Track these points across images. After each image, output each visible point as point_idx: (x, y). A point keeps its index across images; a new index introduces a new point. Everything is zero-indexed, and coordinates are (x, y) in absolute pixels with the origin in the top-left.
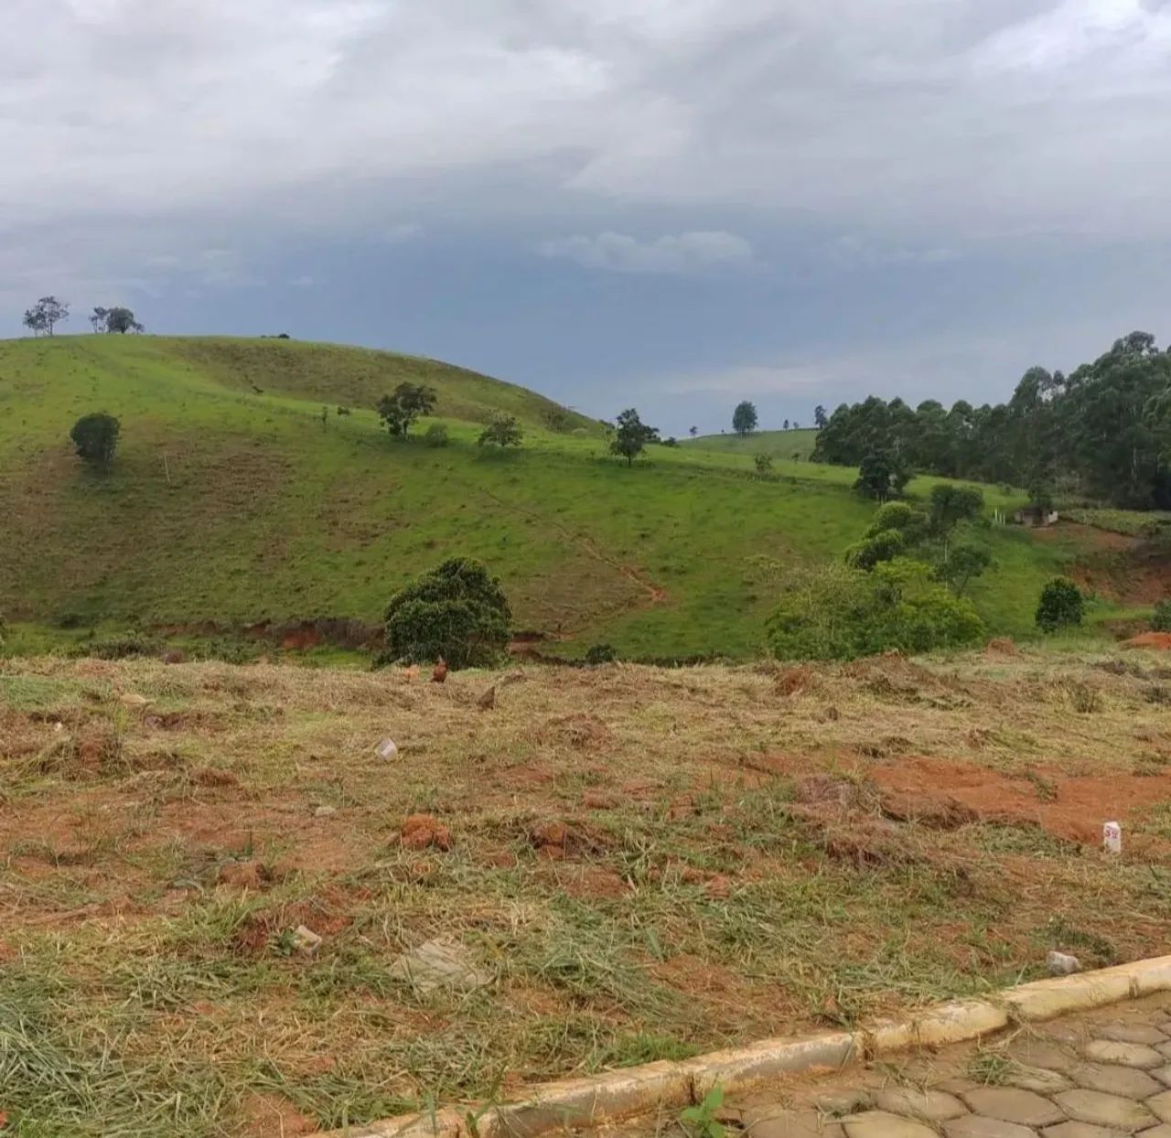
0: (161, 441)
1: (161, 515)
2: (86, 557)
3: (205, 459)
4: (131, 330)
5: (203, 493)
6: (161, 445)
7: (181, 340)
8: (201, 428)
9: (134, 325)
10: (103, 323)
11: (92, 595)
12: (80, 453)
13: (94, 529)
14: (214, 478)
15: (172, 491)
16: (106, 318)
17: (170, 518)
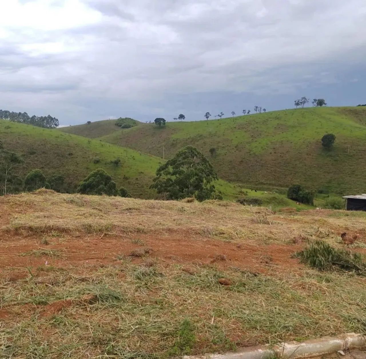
0: (346, 142)
1: (347, 164)
2: (324, 174)
3: (360, 148)
4: (324, 105)
5: (360, 158)
6: (346, 143)
7: (339, 108)
8: (358, 138)
9: (325, 103)
10: (315, 104)
11: (327, 185)
12: (323, 144)
13: (326, 166)
14: (363, 154)
15: (350, 157)
16: (316, 102)
17: (350, 165)
